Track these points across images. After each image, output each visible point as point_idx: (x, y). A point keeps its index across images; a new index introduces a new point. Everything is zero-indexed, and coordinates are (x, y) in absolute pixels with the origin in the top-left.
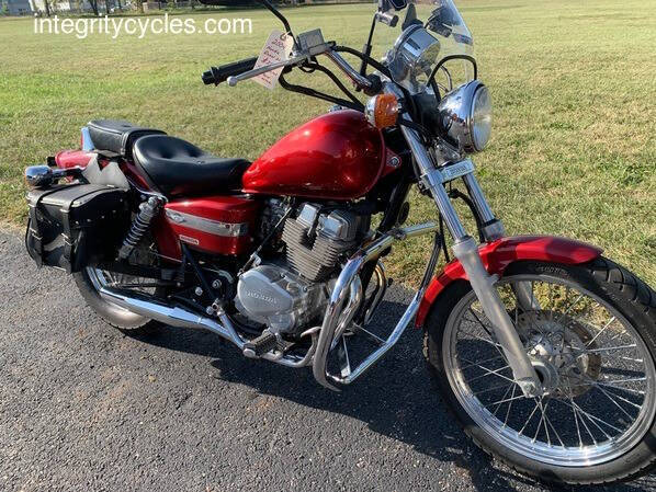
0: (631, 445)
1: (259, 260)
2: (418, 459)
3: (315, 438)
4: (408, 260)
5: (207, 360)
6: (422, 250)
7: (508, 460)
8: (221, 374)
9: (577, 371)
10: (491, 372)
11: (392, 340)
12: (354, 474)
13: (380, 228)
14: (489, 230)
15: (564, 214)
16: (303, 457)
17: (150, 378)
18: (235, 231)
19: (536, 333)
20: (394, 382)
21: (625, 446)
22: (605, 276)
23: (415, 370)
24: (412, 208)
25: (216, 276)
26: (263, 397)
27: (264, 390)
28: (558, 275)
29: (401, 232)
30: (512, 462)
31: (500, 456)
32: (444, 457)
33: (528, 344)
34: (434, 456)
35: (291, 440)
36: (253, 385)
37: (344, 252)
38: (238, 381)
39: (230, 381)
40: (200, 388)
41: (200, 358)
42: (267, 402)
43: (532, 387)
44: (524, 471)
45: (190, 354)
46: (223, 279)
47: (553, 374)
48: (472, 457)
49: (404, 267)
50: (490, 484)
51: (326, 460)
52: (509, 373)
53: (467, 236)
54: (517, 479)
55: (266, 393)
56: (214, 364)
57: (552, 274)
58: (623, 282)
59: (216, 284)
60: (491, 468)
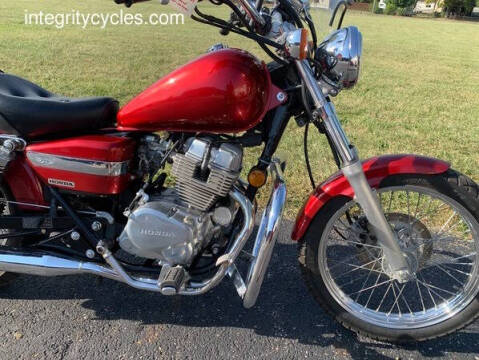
0: (467, 303)
1: (146, 197)
2: (305, 350)
5: (76, 303)
7: (372, 333)
8: (97, 314)
10: (358, 267)
17: (15, 335)
18: (116, 169)
22: (456, 181)
25: (95, 218)
26: (149, 327)
27: (147, 321)
30: (376, 334)
32: (324, 343)
34: (316, 344)
36: (134, 318)
38: (117, 317)
39: (109, 319)
40: (78, 333)
41: (67, 302)
42: (155, 333)
44: (385, 339)
45: (54, 301)
46: (103, 221)
48: (342, 337)
54: (380, 346)
55: (150, 323)
56: (85, 305)
58: (468, 185)
59: (96, 226)
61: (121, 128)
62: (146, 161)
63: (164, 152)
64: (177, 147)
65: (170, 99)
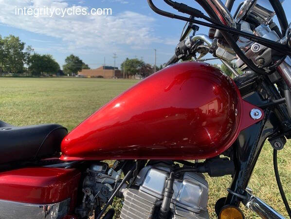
61: (65, 158)
62: (92, 197)
63: (112, 185)
64: (128, 179)
65: (118, 124)
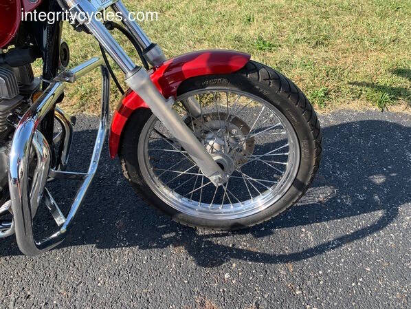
0: (286, 190)
2: (145, 255)
3: (53, 279)
4: (82, 91)
6: (91, 80)
7: (208, 226)
9: (240, 150)
10: (182, 173)
11: (92, 169)
12: (98, 295)
13: (44, 76)
14: (150, 55)
15: (181, 29)
16: (46, 304)
19: (207, 132)
20: (104, 199)
21: (281, 191)
22: (256, 76)
23: (118, 182)
24: (71, 45)
28: (221, 84)
29: (68, 75)
31: (202, 226)
32: (163, 244)
33: (203, 142)
34: (156, 247)
35: (29, 293)
37: (13, 111)
43: (219, 178)
47: (229, 161)
48: (183, 234)
49: (81, 98)
50: (201, 249)
51: (70, 294)
52: (196, 170)
53: (137, 67)
54: (217, 235)
57: (216, 84)
58: (270, 79)
60: (198, 236)
